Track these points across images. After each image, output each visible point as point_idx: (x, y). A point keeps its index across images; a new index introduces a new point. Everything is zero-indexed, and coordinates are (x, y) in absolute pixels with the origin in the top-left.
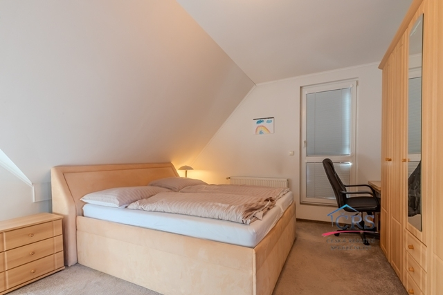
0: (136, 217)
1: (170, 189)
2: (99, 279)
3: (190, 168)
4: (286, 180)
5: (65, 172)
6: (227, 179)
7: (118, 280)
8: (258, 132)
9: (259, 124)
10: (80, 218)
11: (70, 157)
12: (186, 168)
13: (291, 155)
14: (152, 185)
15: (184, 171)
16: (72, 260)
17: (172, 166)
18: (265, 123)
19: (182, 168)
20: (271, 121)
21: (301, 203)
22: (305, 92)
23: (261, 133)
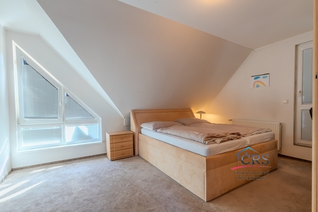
0: (159, 136)
1: (184, 124)
2: (145, 163)
3: (204, 113)
4: (278, 123)
5: (135, 112)
6: (229, 120)
7: (152, 165)
8: (256, 86)
9: (256, 80)
10: (140, 134)
11: (137, 106)
12: (201, 113)
13: (285, 103)
14: (176, 122)
15: (199, 114)
16: (136, 153)
17: (191, 111)
18: (261, 79)
19: (198, 113)
20: (267, 77)
21: (295, 144)
22: (301, 49)
23: (258, 86)
